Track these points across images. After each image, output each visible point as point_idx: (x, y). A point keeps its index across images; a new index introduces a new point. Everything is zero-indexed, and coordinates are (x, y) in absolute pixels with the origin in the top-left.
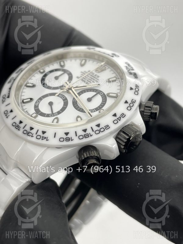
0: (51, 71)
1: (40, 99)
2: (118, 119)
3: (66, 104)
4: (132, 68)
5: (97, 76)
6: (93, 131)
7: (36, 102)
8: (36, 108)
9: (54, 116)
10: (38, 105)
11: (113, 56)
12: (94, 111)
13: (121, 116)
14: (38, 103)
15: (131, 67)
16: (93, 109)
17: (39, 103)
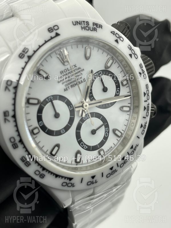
0: (39, 118)
1: (80, 141)
2: (143, 73)
3: (98, 116)
4: (85, 23)
5: (74, 67)
6: (147, 101)
7: (83, 148)
8: (90, 149)
9: (109, 132)
10: (87, 145)
11: (57, 35)
12: (119, 90)
13: (142, 69)
14: (85, 146)
15: (83, 23)
16: (116, 90)
17: (85, 144)
